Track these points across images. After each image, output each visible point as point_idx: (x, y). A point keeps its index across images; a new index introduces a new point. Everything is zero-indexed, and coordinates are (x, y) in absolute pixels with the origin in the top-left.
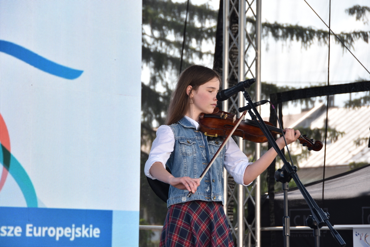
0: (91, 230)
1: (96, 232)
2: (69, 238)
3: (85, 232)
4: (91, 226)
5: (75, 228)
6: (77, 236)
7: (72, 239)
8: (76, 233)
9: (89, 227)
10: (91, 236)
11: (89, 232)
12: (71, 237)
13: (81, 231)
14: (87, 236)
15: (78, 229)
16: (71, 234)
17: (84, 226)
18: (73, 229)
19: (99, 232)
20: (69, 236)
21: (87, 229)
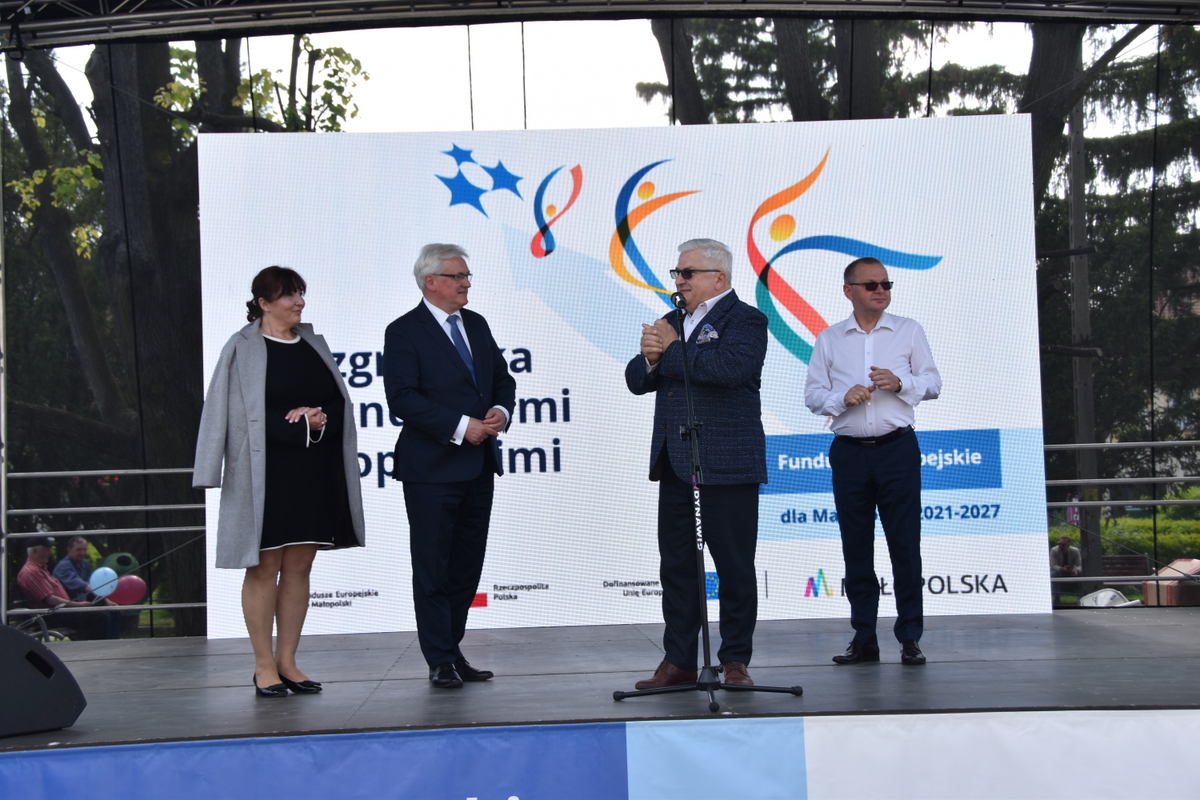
0: (968, 455)
1: (976, 458)
2: (935, 467)
3: (958, 459)
4: (967, 450)
5: (943, 453)
6: (946, 463)
7: (940, 467)
8: (944, 460)
9: (963, 451)
10: (968, 462)
11: (964, 458)
12: (938, 464)
13: (953, 457)
14: (962, 462)
15: (947, 455)
16: (938, 461)
17: (956, 451)
18: (940, 455)
19: (979, 457)
20: (935, 463)
21: (961, 455)
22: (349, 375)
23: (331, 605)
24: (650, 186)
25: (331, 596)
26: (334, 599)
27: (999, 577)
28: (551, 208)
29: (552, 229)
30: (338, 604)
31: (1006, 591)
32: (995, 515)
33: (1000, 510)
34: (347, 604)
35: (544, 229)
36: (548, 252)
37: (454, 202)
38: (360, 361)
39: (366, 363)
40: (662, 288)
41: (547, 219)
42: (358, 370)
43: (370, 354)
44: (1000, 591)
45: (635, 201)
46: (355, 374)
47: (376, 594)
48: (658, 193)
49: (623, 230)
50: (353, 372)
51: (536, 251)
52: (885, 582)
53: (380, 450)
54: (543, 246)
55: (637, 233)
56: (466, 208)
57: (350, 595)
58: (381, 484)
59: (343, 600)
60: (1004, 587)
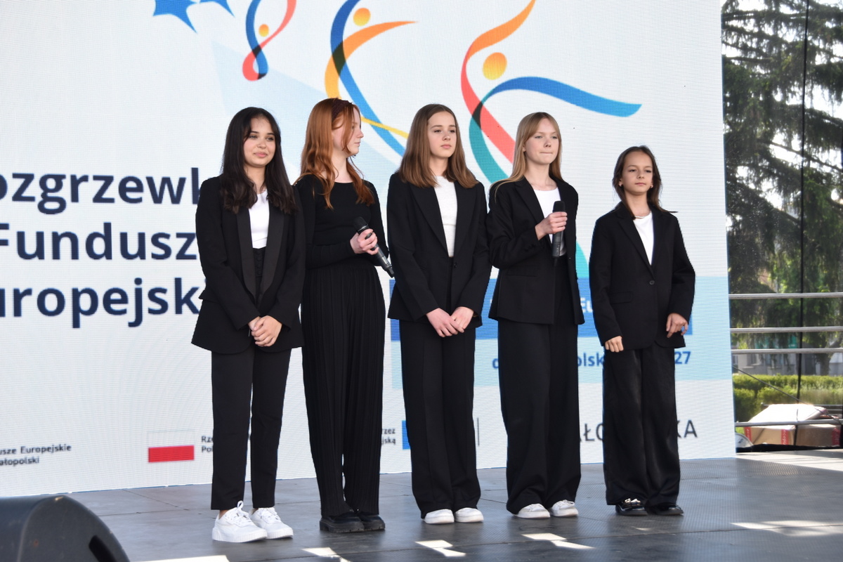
22: (39, 199)
23: (15, 463)
24: (365, 13)
25: (14, 451)
26: (18, 456)
27: (690, 422)
28: (264, 28)
29: (265, 50)
30: (21, 462)
31: (696, 436)
32: (687, 361)
33: (691, 356)
34: (34, 461)
35: (257, 50)
36: (261, 76)
37: (158, 11)
38: (51, 184)
39: (59, 186)
40: (378, 122)
41: (260, 39)
42: (50, 195)
43: (63, 177)
44: (691, 436)
45: (351, 28)
46: (46, 198)
47: (68, 448)
48: (374, 21)
49: (339, 58)
50: (44, 195)
51: (248, 73)
52: (588, 429)
53: (75, 286)
54: (256, 69)
55: (351, 61)
56: (171, 20)
57: (38, 450)
58: (76, 324)
59: (29, 456)
60: (694, 432)
